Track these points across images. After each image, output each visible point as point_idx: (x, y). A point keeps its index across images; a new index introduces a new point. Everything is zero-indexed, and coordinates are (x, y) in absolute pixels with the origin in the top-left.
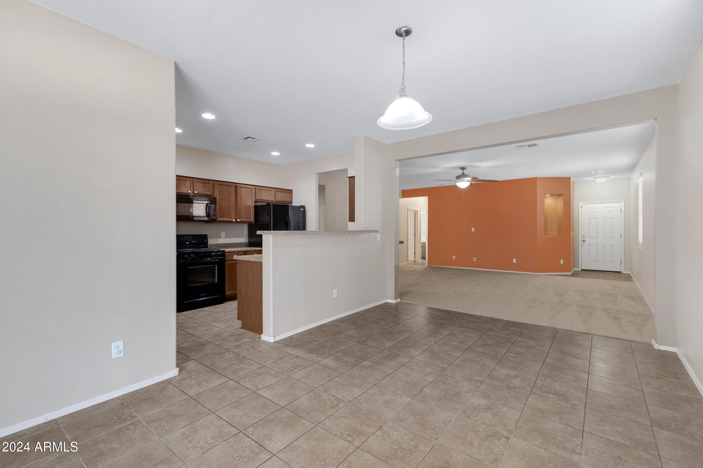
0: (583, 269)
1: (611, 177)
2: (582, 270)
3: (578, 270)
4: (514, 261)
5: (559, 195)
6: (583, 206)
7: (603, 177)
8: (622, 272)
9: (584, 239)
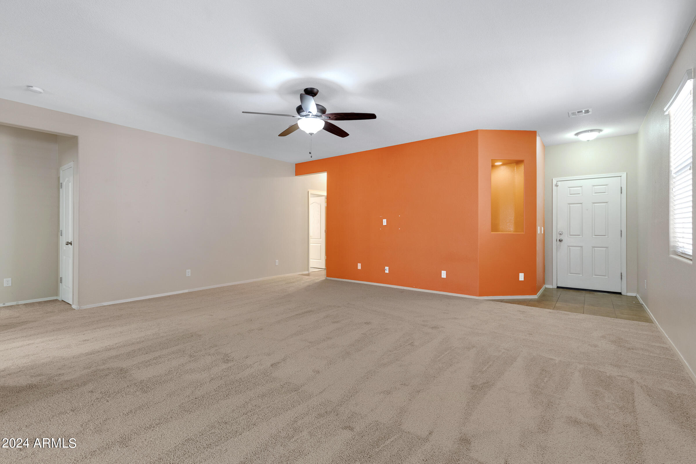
0: (559, 285)
1: (608, 130)
2: (558, 287)
3: (551, 287)
4: (444, 274)
5: (518, 162)
6: (559, 183)
7: (592, 131)
8: (623, 293)
9: (561, 237)
